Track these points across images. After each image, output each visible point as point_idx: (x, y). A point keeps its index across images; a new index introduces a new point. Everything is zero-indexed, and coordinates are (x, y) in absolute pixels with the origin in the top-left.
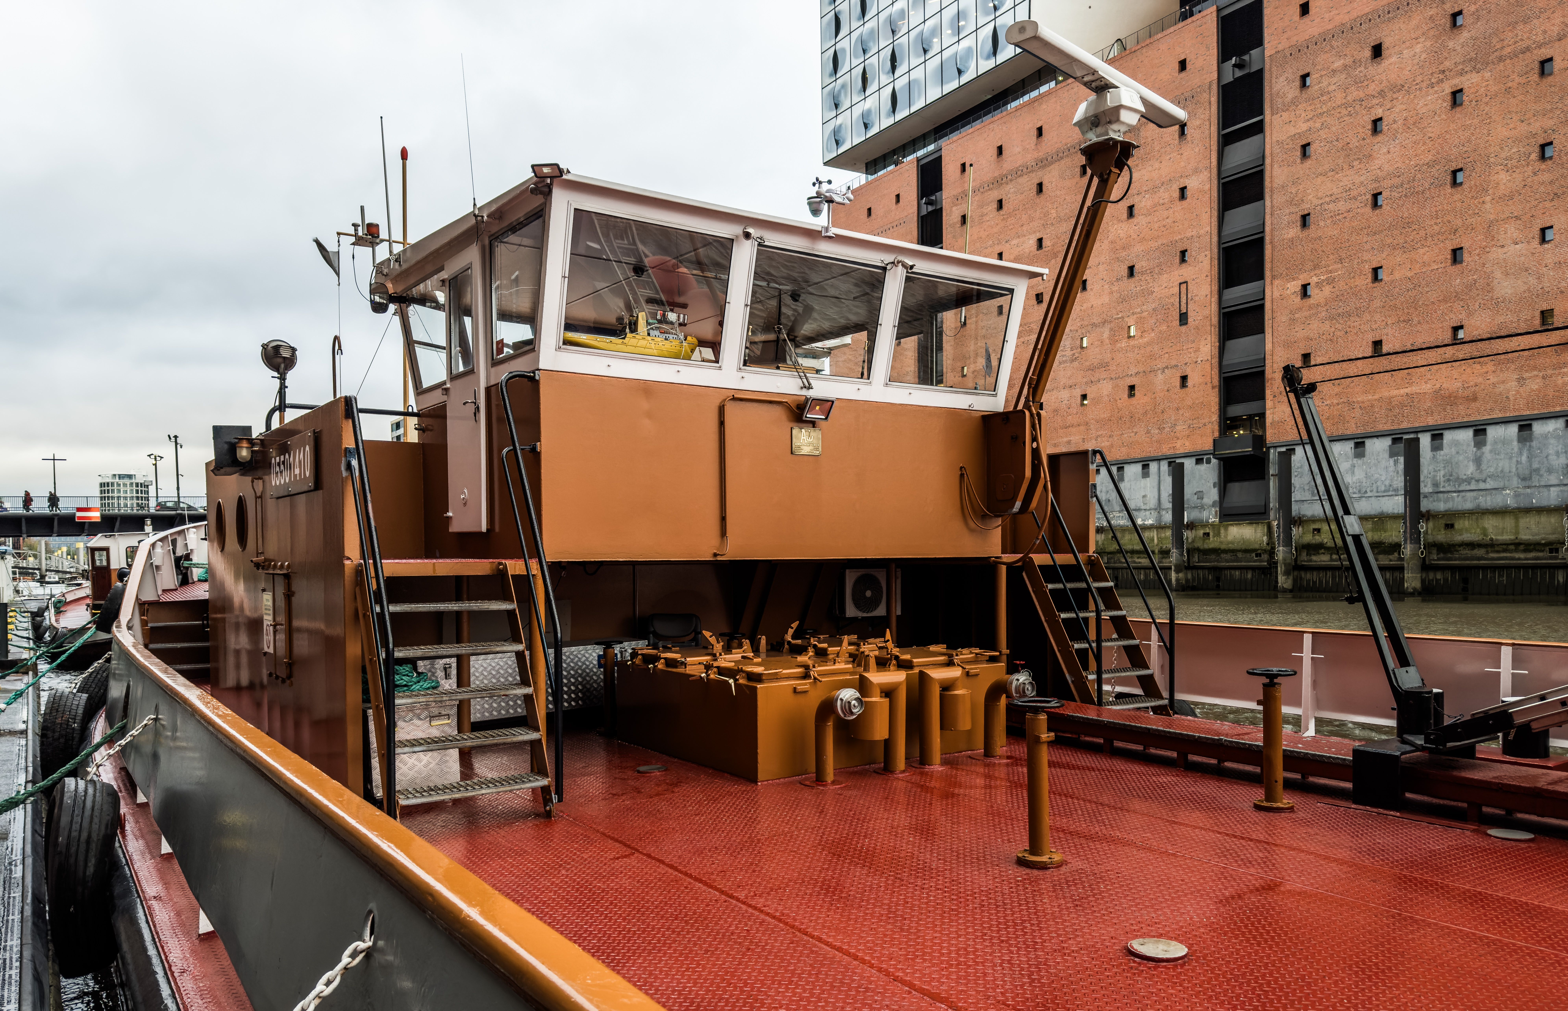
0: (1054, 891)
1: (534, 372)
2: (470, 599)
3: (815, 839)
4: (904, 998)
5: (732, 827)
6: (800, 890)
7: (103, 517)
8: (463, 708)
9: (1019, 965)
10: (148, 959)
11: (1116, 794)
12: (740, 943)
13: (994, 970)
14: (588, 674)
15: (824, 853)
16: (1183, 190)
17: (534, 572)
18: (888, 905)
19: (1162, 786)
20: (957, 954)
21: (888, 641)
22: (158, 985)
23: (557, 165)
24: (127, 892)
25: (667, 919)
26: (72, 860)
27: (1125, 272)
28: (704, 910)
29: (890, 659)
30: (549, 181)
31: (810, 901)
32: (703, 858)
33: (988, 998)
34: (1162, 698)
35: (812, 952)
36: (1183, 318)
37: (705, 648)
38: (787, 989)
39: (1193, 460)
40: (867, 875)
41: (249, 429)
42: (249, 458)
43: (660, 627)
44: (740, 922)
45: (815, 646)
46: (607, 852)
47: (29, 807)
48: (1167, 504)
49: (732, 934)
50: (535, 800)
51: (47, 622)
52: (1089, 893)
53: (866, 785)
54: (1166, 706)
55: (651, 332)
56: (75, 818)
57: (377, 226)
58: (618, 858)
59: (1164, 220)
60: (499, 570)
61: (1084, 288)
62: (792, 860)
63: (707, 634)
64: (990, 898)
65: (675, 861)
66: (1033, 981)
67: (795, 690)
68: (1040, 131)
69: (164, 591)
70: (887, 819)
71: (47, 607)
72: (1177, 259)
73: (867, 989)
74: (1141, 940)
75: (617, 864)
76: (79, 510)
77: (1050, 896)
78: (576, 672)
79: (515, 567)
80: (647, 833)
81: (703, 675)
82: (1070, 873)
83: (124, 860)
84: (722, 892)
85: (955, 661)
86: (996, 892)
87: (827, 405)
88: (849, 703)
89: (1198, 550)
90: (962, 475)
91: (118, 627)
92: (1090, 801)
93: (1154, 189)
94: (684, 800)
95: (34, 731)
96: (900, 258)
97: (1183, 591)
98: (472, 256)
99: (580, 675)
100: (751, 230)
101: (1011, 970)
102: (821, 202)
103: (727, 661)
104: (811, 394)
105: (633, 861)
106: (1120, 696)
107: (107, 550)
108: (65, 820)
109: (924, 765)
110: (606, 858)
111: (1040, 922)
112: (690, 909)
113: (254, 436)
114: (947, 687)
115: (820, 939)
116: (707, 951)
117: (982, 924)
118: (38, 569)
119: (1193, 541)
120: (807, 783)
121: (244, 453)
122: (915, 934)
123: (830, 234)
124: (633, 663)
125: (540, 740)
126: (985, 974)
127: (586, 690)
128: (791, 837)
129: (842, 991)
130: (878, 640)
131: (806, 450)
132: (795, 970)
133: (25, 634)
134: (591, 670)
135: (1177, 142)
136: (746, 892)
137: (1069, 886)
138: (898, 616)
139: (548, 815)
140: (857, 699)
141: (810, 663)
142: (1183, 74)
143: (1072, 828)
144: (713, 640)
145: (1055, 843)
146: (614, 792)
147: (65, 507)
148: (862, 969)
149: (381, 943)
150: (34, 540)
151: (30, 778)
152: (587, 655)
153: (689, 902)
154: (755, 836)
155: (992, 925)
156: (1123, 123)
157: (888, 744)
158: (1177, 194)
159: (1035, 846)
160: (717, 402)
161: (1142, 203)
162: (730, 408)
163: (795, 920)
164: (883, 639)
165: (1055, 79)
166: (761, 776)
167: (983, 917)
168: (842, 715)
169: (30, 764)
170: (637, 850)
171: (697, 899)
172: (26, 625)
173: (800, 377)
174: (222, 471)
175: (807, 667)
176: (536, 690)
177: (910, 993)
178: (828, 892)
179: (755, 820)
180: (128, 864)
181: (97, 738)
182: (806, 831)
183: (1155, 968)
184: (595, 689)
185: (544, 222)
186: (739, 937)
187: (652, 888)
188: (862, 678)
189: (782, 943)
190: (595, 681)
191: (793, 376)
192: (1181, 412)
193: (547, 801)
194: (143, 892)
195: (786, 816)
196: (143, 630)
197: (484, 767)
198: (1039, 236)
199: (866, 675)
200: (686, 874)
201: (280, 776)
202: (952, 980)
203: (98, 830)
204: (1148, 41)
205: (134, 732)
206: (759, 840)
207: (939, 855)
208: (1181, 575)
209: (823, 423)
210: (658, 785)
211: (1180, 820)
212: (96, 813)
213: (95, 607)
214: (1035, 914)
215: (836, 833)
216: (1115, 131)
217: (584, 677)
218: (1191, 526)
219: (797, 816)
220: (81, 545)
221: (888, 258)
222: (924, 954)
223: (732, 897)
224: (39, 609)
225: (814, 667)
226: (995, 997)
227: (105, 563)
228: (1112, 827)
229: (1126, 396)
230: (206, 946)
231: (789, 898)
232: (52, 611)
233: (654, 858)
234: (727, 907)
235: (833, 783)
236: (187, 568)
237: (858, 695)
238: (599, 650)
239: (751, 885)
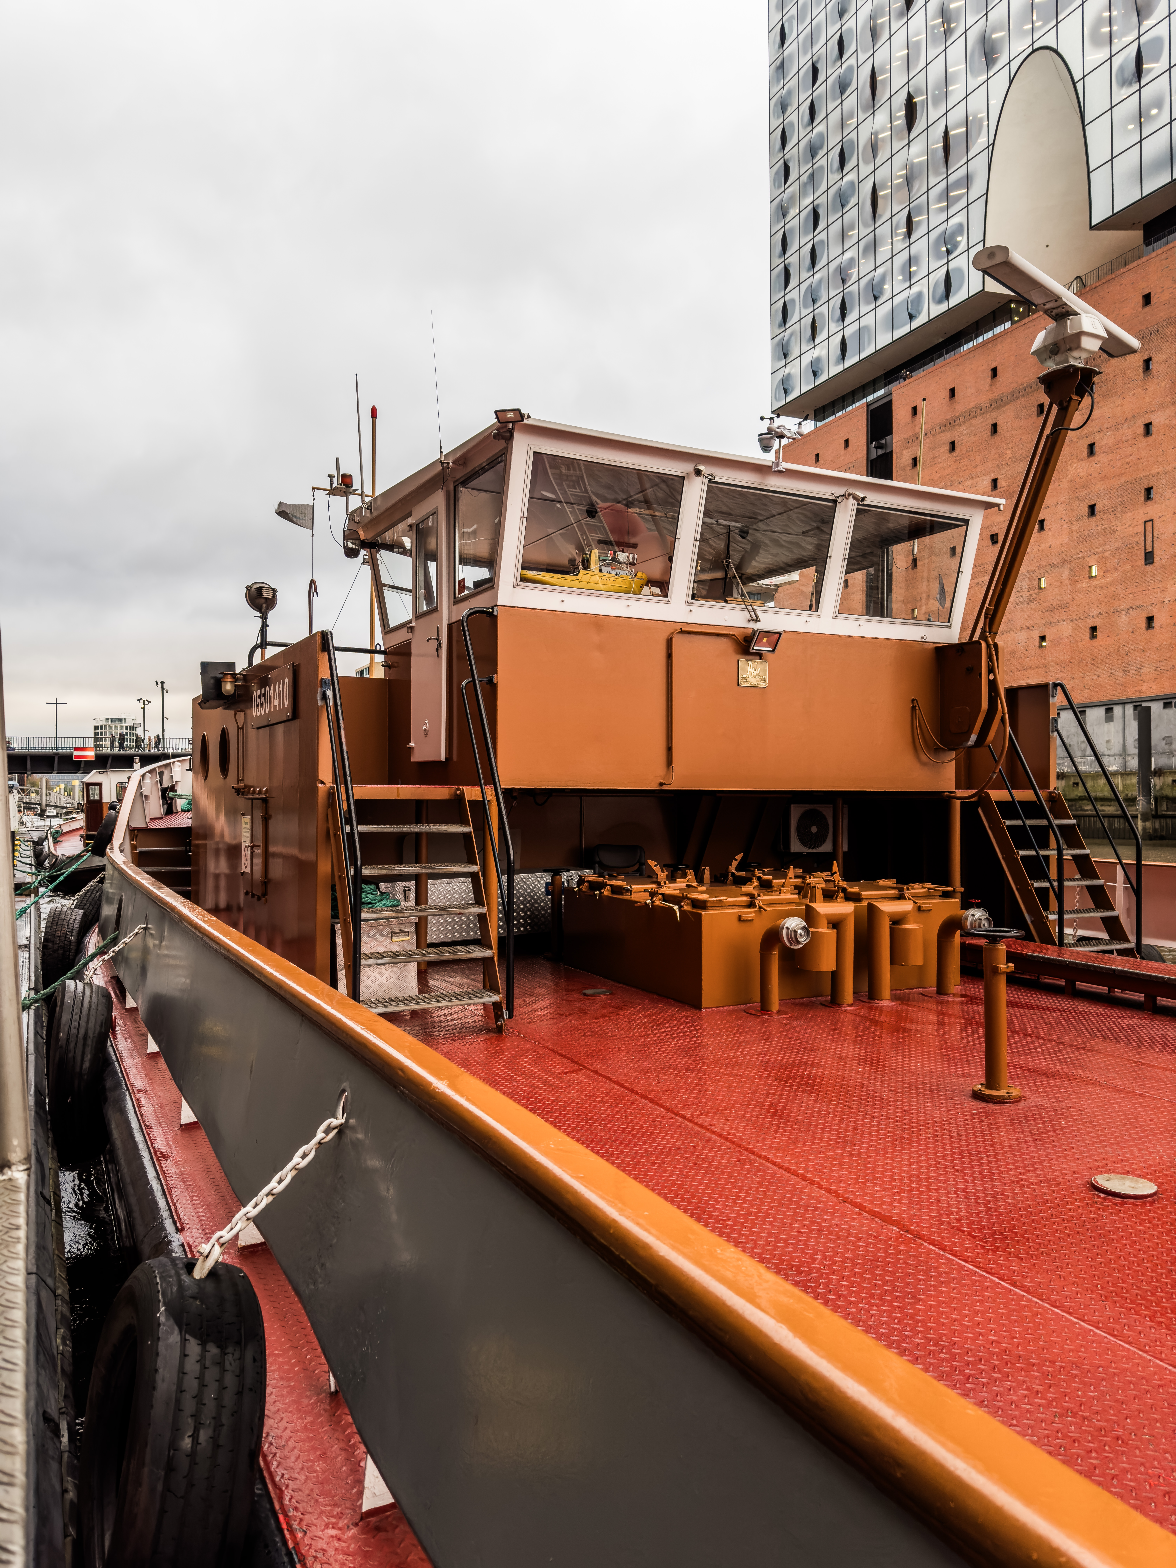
0: (1011, 1125)
1: (492, 608)
2: (429, 822)
3: (761, 1065)
4: (855, 1219)
5: (677, 1050)
6: (746, 1112)
7: (97, 756)
8: (420, 927)
9: (975, 1194)
10: (135, 1144)
11: (1079, 1034)
12: (687, 1158)
13: (949, 1198)
14: (536, 901)
15: (771, 1078)
16: (1148, 427)
17: (489, 798)
18: (837, 1130)
19: (1128, 1028)
20: (909, 1180)
21: (835, 873)
22: (145, 1168)
23: (519, 410)
24: (118, 1085)
25: (614, 1131)
26: (71, 1055)
27: (1085, 511)
28: (650, 1125)
29: (838, 892)
30: (510, 426)
31: (756, 1122)
32: (649, 1077)
33: (942, 1223)
34: (1128, 941)
35: (759, 1170)
36: (1149, 558)
37: (650, 877)
38: (735, 1203)
39: (1160, 704)
40: (815, 1101)
41: (232, 665)
42: (232, 692)
43: (607, 858)
44: (686, 1139)
45: (759, 878)
46: (555, 1067)
47: (32, 1012)
48: (1133, 749)
49: (679, 1149)
50: (486, 1016)
51: (46, 850)
52: (1049, 1128)
53: (812, 1016)
54: (1132, 949)
55: (603, 568)
56: (74, 1017)
57: (351, 476)
58: (566, 1073)
59: (1126, 456)
60: (456, 795)
61: (1042, 528)
62: (737, 1083)
63: (652, 863)
64: (944, 1129)
65: (621, 1078)
66: (990, 1209)
67: (740, 918)
68: (994, 372)
69: (151, 819)
70: (835, 1049)
71: (47, 837)
72: (1142, 497)
73: (816, 1209)
74: (1106, 1175)
75: (566, 1078)
76: (76, 749)
77: (1007, 1130)
78: (525, 898)
79: (471, 793)
80: (594, 1051)
81: (648, 901)
82: (1029, 1108)
83: (114, 1058)
84: (668, 1110)
85: (906, 895)
86: (950, 1123)
87: (775, 637)
88: (795, 932)
89: (1167, 798)
90: (914, 708)
91: (111, 849)
92: (1050, 1041)
93: (1116, 427)
94: (629, 1023)
95: (35, 945)
96: (851, 491)
97: (1151, 839)
98: (438, 500)
99: (529, 902)
100: (702, 468)
101: (966, 1198)
102: (772, 438)
103: (672, 889)
104: (758, 626)
105: (580, 1076)
106: (1083, 940)
107: (100, 785)
108: (65, 1018)
109: (873, 999)
110: (555, 1072)
111: (996, 1154)
112: (637, 1123)
113: (237, 671)
114: (897, 921)
115: (767, 1159)
116: (654, 1164)
117: (935, 1154)
118: (39, 804)
119: (1161, 789)
120: (752, 1011)
121: (228, 687)
122: (865, 1159)
123: (780, 468)
124: (580, 890)
125: (493, 958)
126: (939, 1201)
127: (534, 916)
128: (736, 1062)
129: (791, 1209)
130: (824, 874)
131: (752, 682)
132: (743, 1186)
133: (28, 861)
134: (539, 897)
135: (1142, 375)
136: (692, 1111)
137: (1027, 1121)
138: (844, 853)
139: (500, 1030)
140: (803, 928)
141: (756, 893)
142: (1148, 308)
143: (1031, 1065)
144: (657, 869)
145: (1013, 1079)
146: (561, 1012)
147: (65, 747)
148: (811, 1189)
149: (352, 1121)
150: (37, 776)
151: (32, 986)
152: (535, 882)
153: (635, 1117)
154: (701, 1059)
155: (946, 1155)
156: (1085, 350)
157: (835, 976)
158: (1141, 430)
159: (992, 1080)
160: (665, 635)
161: (1103, 441)
162: (678, 641)
163: (742, 1140)
164: (829, 873)
165: (1011, 319)
166: (705, 1002)
167: (936, 1146)
168: (788, 944)
169: (32, 974)
170: (585, 1067)
171: (643, 1115)
172: (28, 853)
173: (748, 610)
174: (208, 704)
175: (752, 896)
176: (489, 909)
177: (860, 1214)
178: (775, 1115)
179: (700, 1044)
180: (118, 1061)
181: (91, 949)
182: (752, 1057)
183: (1122, 1205)
184: (543, 916)
185: (505, 465)
186: (686, 1152)
187: (599, 1102)
188: (808, 907)
189: (729, 1161)
190: (543, 908)
191: (741, 610)
192: (1147, 654)
193: (498, 1016)
194: (132, 1085)
195: (731, 1042)
196: (132, 854)
197: (439, 984)
198: (993, 476)
199: (812, 905)
200: (632, 1091)
201: (261, 971)
202: (904, 1204)
203: (94, 1027)
204: (1109, 277)
205: (127, 940)
206: (704, 1063)
207: (889, 1086)
208: (1148, 824)
209: (770, 655)
210: (604, 1008)
211: (1148, 1062)
212: (93, 1012)
213: (88, 837)
214: (992, 1146)
215: (781, 1061)
216: (1075, 358)
217: (532, 903)
218: (1159, 772)
219: (742, 1042)
220: (76, 783)
221: (839, 491)
222: (875, 1178)
223: (678, 1114)
224: (39, 838)
225: (759, 896)
226: (949, 1223)
227: (97, 798)
228: (1074, 1066)
229: (1087, 637)
230: (187, 1135)
231: (735, 1118)
232: (51, 840)
233: (601, 1075)
234: (673, 1124)
235: (779, 1012)
236: (172, 799)
237: (804, 924)
238: (546, 878)
239: (697, 1104)
